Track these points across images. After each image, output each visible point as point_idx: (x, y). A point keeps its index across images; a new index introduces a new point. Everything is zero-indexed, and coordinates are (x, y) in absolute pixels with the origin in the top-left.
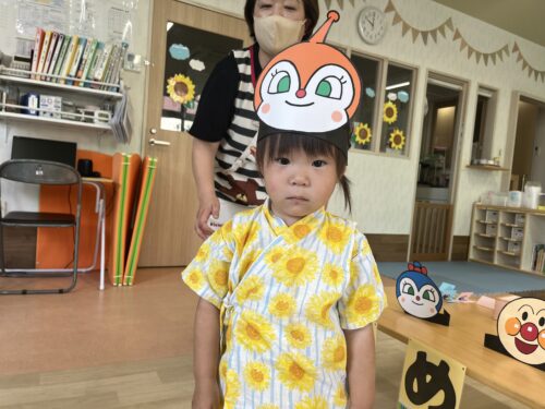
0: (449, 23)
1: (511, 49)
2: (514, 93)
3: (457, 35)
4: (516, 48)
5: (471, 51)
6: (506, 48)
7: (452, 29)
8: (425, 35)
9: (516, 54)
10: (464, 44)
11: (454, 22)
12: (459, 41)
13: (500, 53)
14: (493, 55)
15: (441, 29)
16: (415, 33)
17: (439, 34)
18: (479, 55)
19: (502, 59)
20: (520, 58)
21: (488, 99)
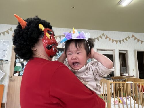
0: (103, 35)
1: (131, 37)
2: (135, 50)
3: (107, 37)
4: (133, 36)
6: (129, 37)
7: (104, 36)
9: (134, 38)
10: (110, 39)
11: (104, 34)
12: (108, 39)
13: (126, 39)
14: (123, 41)
15: (100, 37)
18: (117, 41)
19: (127, 41)
20: (136, 38)
21: (125, 53)
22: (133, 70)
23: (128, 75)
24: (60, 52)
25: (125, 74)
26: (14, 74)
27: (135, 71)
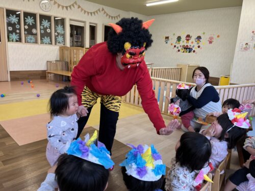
0: (75, 3)
2: (103, 24)
3: (79, 7)
4: (103, 10)
5: (85, 12)
6: (99, 10)
7: (77, 5)
8: (67, 7)
9: (103, 11)
10: (82, 10)
11: (77, 2)
12: (80, 9)
13: (97, 12)
14: (94, 13)
15: (73, 5)
16: (63, 7)
17: (72, 7)
18: (88, 13)
19: (98, 14)
20: (105, 12)
21: (95, 27)
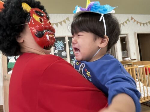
1: (130, 19)
2: (135, 33)
4: (132, 19)
6: (128, 20)
13: (126, 22)
19: (127, 24)
20: (135, 21)
21: (126, 37)
22: (134, 53)
23: (130, 59)
24: (58, 41)
25: (127, 59)
26: (8, 72)
27: (136, 54)
